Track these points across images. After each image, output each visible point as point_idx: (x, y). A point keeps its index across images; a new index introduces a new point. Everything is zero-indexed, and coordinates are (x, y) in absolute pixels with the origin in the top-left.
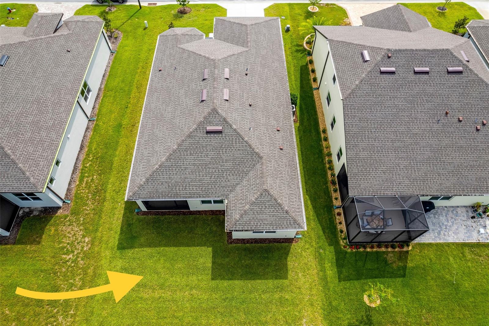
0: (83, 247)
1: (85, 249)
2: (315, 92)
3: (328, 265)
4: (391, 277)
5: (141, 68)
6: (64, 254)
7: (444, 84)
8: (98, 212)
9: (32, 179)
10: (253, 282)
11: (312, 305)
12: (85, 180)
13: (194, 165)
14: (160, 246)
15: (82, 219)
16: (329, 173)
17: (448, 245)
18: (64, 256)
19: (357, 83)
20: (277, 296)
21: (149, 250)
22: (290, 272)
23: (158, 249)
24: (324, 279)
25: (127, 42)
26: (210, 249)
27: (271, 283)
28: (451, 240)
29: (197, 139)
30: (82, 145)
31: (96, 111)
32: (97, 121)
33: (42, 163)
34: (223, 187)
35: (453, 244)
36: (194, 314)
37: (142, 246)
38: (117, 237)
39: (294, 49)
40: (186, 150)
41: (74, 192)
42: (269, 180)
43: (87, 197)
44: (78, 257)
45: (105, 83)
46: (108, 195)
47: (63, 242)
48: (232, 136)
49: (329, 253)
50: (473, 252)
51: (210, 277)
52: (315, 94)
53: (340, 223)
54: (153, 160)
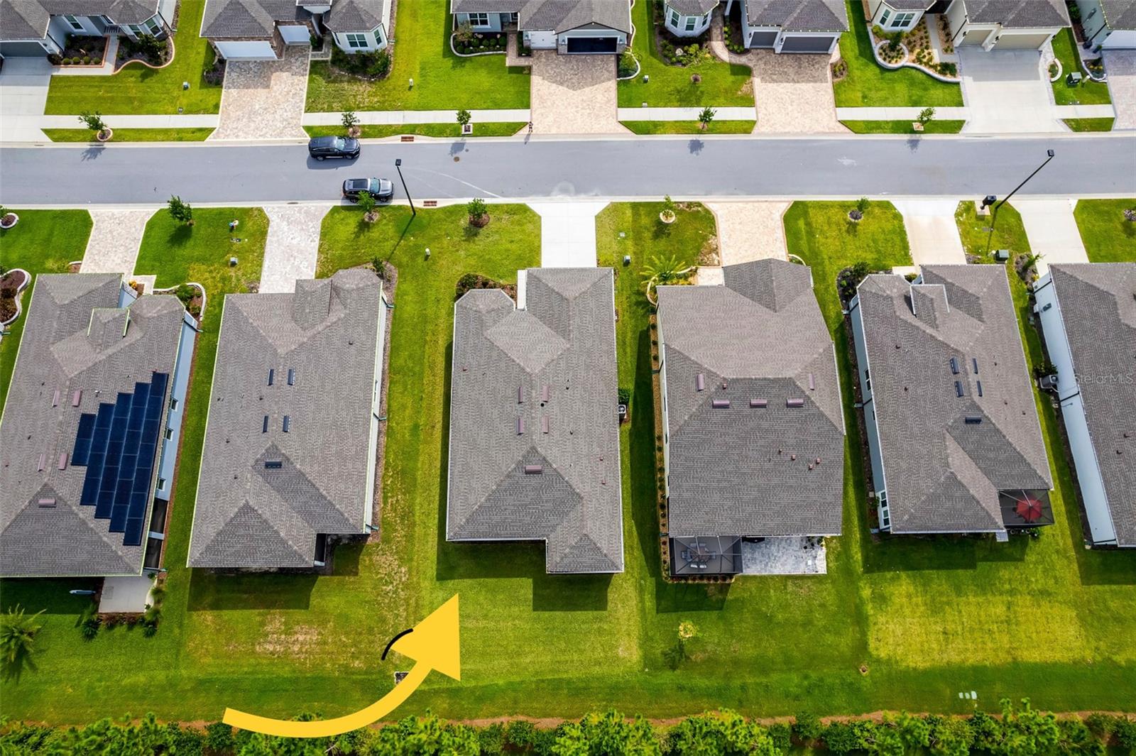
0: (401, 578)
1: (403, 579)
2: (654, 376)
3: (647, 597)
4: (709, 610)
5: (430, 333)
6: (384, 585)
7: (781, 419)
8: (409, 538)
9: (351, 521)
10: (572, 613)
11: (629, 635)
12: (390, 501)
13: (514, 505)
14: (481, 577)
15: (394, 547)
16: (660, 493)
17: (772, 577)
18: (384, 587)
19: (686, 418)
20: (595, 626)
21: (468, 581)
22: (609, 604)
23: (478, 580)
24: (643, 610)
25: (405, 287)
26: (531, 580)
27: (590, 614)
28: (776, 572)
29: (516, 479)
30: (377, 456)
31: (385, 406)
32: (389, 421)
33: (355, 501)
34: (543, 527)
35: (777, 576)
36: (517, 643)
37: (461, 577)
38: (435, 567)
39: (634, 299)
40: (505, 490)
41: (380, 516)
42: (589, 524)
43: (396, 521)
44: (398, 588)
45: (387, 361)
46: (417, 518)
47: (379, 573)
48: (552, 475)
49: (650, 583)
50: (795, 584)
51: (531, 608)
52: (654, 379)
53: (665, 553)
54: (472, 499)
